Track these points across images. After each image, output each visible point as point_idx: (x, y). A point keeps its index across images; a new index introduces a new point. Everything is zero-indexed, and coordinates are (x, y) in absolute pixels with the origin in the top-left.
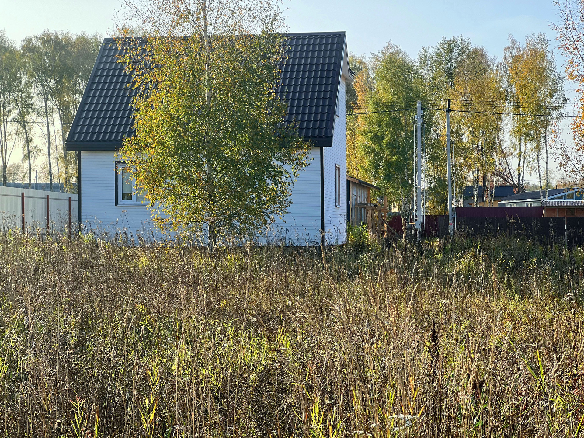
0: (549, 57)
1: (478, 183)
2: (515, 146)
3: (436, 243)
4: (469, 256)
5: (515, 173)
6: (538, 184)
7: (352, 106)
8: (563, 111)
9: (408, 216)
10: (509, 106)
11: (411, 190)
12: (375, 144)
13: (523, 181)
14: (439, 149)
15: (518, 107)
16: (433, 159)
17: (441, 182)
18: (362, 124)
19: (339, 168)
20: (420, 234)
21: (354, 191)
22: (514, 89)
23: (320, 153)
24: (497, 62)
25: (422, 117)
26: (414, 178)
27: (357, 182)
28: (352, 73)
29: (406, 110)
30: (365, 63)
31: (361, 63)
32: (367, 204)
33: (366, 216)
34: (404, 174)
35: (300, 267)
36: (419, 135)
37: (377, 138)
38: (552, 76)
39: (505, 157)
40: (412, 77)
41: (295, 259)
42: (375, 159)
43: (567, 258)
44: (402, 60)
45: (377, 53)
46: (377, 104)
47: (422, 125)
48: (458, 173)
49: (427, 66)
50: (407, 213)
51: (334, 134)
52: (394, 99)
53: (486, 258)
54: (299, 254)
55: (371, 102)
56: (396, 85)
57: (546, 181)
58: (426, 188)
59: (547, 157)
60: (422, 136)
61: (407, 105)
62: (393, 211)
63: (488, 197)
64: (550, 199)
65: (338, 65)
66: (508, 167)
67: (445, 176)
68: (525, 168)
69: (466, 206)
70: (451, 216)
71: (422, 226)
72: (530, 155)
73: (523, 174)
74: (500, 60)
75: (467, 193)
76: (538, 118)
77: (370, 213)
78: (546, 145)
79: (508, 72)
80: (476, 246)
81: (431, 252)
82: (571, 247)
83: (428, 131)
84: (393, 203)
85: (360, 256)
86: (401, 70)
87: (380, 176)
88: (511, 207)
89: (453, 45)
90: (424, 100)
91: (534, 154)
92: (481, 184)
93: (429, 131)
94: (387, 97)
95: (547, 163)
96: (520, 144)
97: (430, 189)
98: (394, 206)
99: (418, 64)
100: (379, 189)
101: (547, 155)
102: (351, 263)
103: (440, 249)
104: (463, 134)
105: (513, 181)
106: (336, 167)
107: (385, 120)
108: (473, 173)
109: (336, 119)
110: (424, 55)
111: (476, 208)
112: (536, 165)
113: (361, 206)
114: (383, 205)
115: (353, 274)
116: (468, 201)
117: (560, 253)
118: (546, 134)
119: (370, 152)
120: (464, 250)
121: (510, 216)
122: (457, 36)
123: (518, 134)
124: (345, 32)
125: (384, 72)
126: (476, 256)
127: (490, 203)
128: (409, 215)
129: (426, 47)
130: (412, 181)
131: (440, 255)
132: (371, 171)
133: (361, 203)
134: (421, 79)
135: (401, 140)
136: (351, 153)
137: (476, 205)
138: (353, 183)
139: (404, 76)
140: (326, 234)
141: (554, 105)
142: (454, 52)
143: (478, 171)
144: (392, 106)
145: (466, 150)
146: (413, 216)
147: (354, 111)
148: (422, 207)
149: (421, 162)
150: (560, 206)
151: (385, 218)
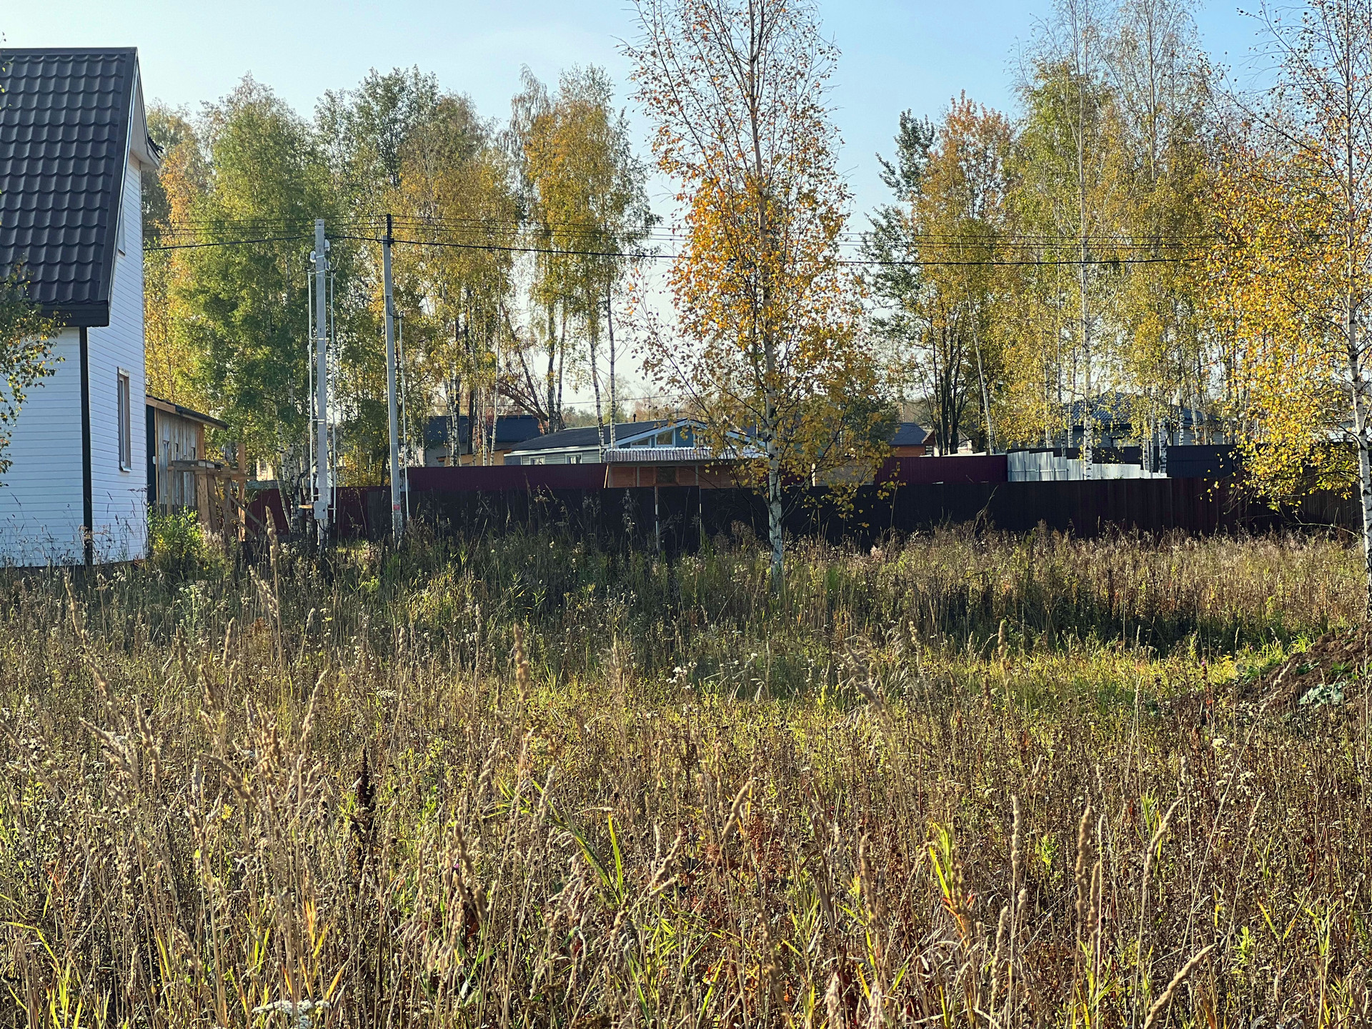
0: (612, 122)
1: (457, 410)
2: (539, 325)
3: (364, 553)
4: (442, 582)
5: (542, 387)
6: (592, 411)
7: (158, 229)
8: (645, 244)
9: (297, 489)
10: (526, 232)
11: (301, 429)
12: (214, 320)
13: (559, 406)
14: (366, 330)
15: (547, 233)
16: (353, 355)
17: (374, 410)
18: (181, 273)
19: (126, 378)
20: (325, 532)
21: (164, 433)
22: (537, 191)
23: (78, 341)
24: (496, 130)
25: (328, 255)
26: (310, 399)
27: (172, 410)
28: (156, 148)
29: (289, 240)
30: (187, 127)
31: (179, 125)
32: (196, 463)
33: (196, 491)
34: (284, 390)
35: (30, 619)
36: (321, 298)
37: (219, 307)
38: (619, 164)
39: (518, 351)
40: (302, 161)
41: (17, 601)
42: (215, 357)
43: (664, 582)
44: (275, 120)
45: (216, 103)
46: (219, 224)
47: (328, 274)
48: (413, 386)
49: (337, 136)
50: (295, 482)
51: (113, 296)
52: (261, 214)
53: (479, 586)
54: (28, 584)
55: (204, 218)
56: (263, 179)
57: (610, 404)
58: (338, 422)
59: (613, 350)
60: (328, 300)
61: (291, 227)
62: (259, 479)
63: (481, 443)
64: (620, 447)
65: (119, 126)
66: (527, 373)
67: (382, 395)
68: (563, 376)
69: (431, 465)
70: (398, 487)
71: (330, 513)
72: (573, 345)
73: (560, 388)
74: (505, 126)
75: (433, 433)
76: (593, 261)
77: (203, 482)
78: (610, 321)
79: (522, 154)
80: (458, 560)
81: (353, 574)
82: (671, 557)
83: (340, 288)
84: (261, 460)
85: (181, 589)
86: (276, 143)
87: (228, 397)
88: (533, 466)
89: (397, 88)
90: (331, 216)
91: (585, 345)
92: (464, 412)
93: (344, 289)
94: (241, 208)
95: (612, 363)
96: (552, 320)
97: (347, 424)
98: (263, 467)
99: (315, 131)
100: (226, 427)
101: (612, 345)
102: (159, 606)
103: (372, 567)
104: (422, 297)
105: (537, 404)
106: (119, 375)
107: (239, 263)
108: (446, 387)
109: (119, 259)
110: (329, 109)
111: (456, 469)
112: (588, 368)
113: (181, 467)
114: (235, 465)
115: (163, 632)
116: (437, 452)
117: (647, 572)
118: (609, 296)
119: (202, 339)
120: (430, 569)
121: (533, 487)
122: (405, 68)
123: (547, 295)
124: (135, 49)
125: (234, 148)
126: (457, 582)
127: (485, 457)
128: (297, 487)
129: (335, 91)
130: (305, 407)
131: (374, 582)
132: (206, 384)
133: (181, 461)
134: (323, 165)
135: (277, 309)
136: (155, 342)
137: (455, 463)
138: (163, 413)
139: (283, 159)
140: (96, 537)
141: (625, 230)
142: (400, 104)
143: (458, 381)
144: (255, 229)
145: (429, 332)
146: (309, 489)
147: (163, 241)
148: (328, 467)
149: (325, 362)
150: (643, 462)
151: (241, 495)
